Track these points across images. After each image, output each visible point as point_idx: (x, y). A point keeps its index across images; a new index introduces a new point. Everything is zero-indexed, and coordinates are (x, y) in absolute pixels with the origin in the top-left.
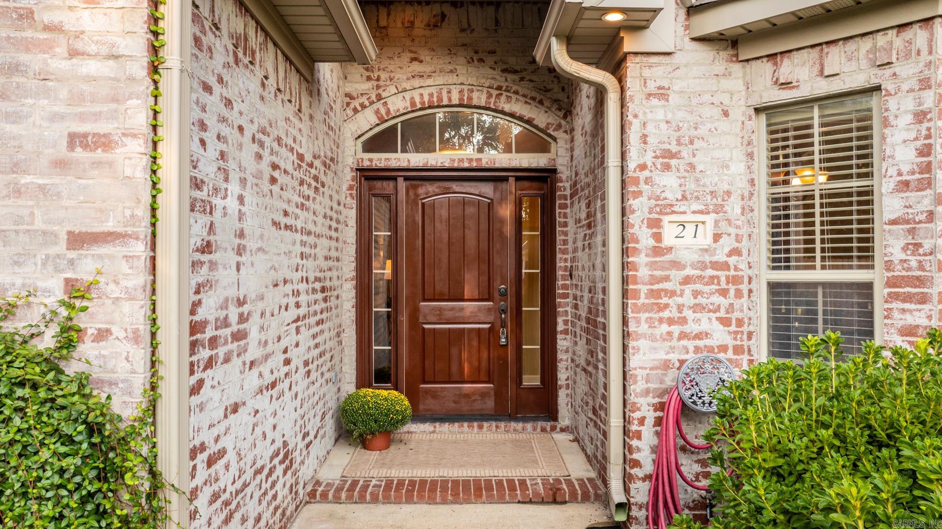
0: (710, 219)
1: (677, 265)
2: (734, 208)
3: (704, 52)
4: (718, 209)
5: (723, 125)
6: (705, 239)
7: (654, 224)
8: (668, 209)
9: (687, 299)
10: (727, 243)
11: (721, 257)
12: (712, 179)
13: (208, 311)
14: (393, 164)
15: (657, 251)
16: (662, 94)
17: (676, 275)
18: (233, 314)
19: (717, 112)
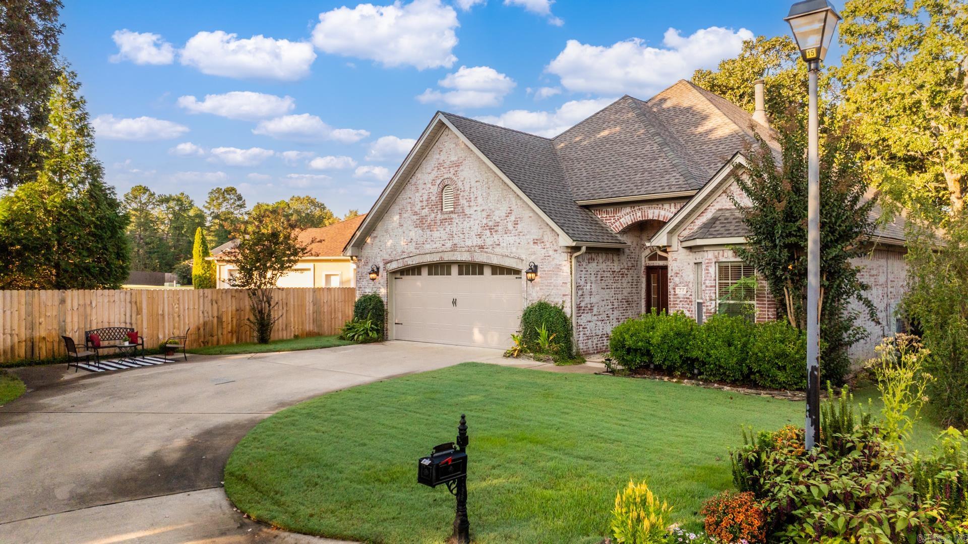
0: (686, 288)
1: (679, 298)
2: (691, 285)
3: (684, 250)
4: (687, 285)
5: (689, 266)
6: (685, 292)
7: (674, 289)
8: (677, 285)
9: (681, 306)
10: (689, 293)
11: (688, 296)
12: (686, 279)
13: (583, 304)
14: (655, 265)
15: (675, 295)
16: (676, 260)
17: (679, 300)
18: (589, 306)
19: (687, 264)
